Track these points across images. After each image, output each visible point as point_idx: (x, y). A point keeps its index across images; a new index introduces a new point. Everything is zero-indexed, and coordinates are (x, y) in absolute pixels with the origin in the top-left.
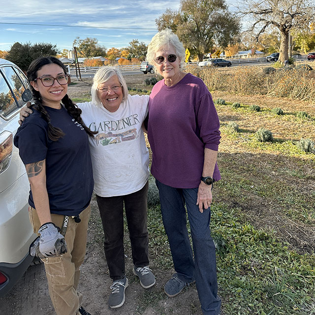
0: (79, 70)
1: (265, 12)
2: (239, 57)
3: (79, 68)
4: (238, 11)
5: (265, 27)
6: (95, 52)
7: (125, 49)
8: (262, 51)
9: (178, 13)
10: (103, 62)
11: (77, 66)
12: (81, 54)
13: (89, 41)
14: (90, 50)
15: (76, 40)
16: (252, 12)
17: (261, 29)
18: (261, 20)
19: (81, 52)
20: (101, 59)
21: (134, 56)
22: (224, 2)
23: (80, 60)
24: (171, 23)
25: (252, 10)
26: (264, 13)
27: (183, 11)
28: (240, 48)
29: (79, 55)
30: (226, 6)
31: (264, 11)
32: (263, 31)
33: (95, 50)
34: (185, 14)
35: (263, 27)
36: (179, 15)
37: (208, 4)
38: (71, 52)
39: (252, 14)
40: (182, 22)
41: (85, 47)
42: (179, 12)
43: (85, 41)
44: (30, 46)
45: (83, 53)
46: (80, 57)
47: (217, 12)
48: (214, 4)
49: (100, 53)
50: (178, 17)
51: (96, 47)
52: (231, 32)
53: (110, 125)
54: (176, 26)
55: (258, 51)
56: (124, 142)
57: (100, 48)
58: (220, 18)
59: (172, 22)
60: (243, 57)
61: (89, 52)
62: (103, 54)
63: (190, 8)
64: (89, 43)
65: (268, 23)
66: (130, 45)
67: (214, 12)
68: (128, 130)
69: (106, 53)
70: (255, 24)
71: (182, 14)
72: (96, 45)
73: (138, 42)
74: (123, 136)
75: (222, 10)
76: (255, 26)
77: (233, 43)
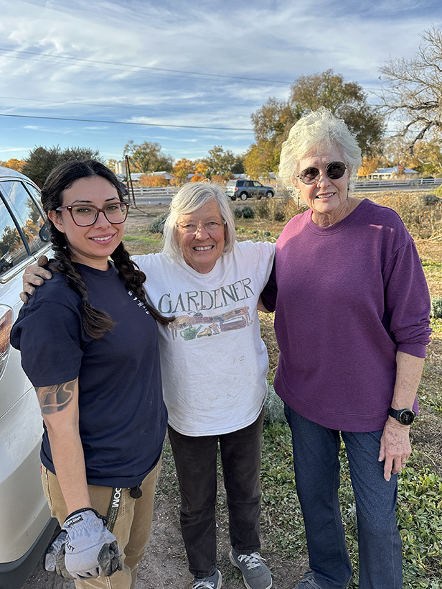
0: (133, 191)
1: (427, 106)
2: (378, 177)
3: (132, 188)
4: (383, 104)
5: (425, 130)
6: (157, 164)
7: (203, 161)
8: (414, 169)
9: (287, 106)
10: (169, 180)
11: (130, 186)
12: (136, 167)
13: (148, 147)
14: (149, 160)
15: (128, 146)
16: (405, 106)
17: (418, 134)
18: (418, 119)
19: (136, 163)
20: (166, 175)
21: (215, 172)
22: (360, 89)
23: (134, 176)
24: (275, 120)
25: (405, 102)
26: (424, 107)
27: (295, 103)
28: (380, 163)
29: (132, 168)
30: (362, 95)
31: (425, 104)
32: (420, 137)
33: (157, 161)
34: (297, 106)
35: (421, 130)
36: (288, 108)
37: (335, 92)
38: (120, 164)
39: (405, 108)
40: (293, 118)
41: (142, 156)
42: (288, 103)
43: (142, 147)
44: (59, 152)
45: (138, 166)
46: (134, 172)
47: (348, 104)
48: (344, 92)
49: (164, 166)
50: (287, 111)
51: (159, 157)
52: (370, 137)
53: (198, 300)
54: (282, 126)
55: (409, 169)
56: (225, 333)
57: (163, 158)
58: (352, 114)
59: (277, 119)
60: (385, 178)
61: (147, 164)
62: (169, 169)
63: (306, 98)
64: (148, 151)
65: (429, 124)
66: (209, 155)
67: (343, 104)
68: (233, 309)
69: (174, 166)
70: (409, 126)
71: (294, 107)
72: (158, 154)
73: (222, 151)
74: (223, 321)
75: (356, 102)
76: (409, 128)
77: (371, 155)
